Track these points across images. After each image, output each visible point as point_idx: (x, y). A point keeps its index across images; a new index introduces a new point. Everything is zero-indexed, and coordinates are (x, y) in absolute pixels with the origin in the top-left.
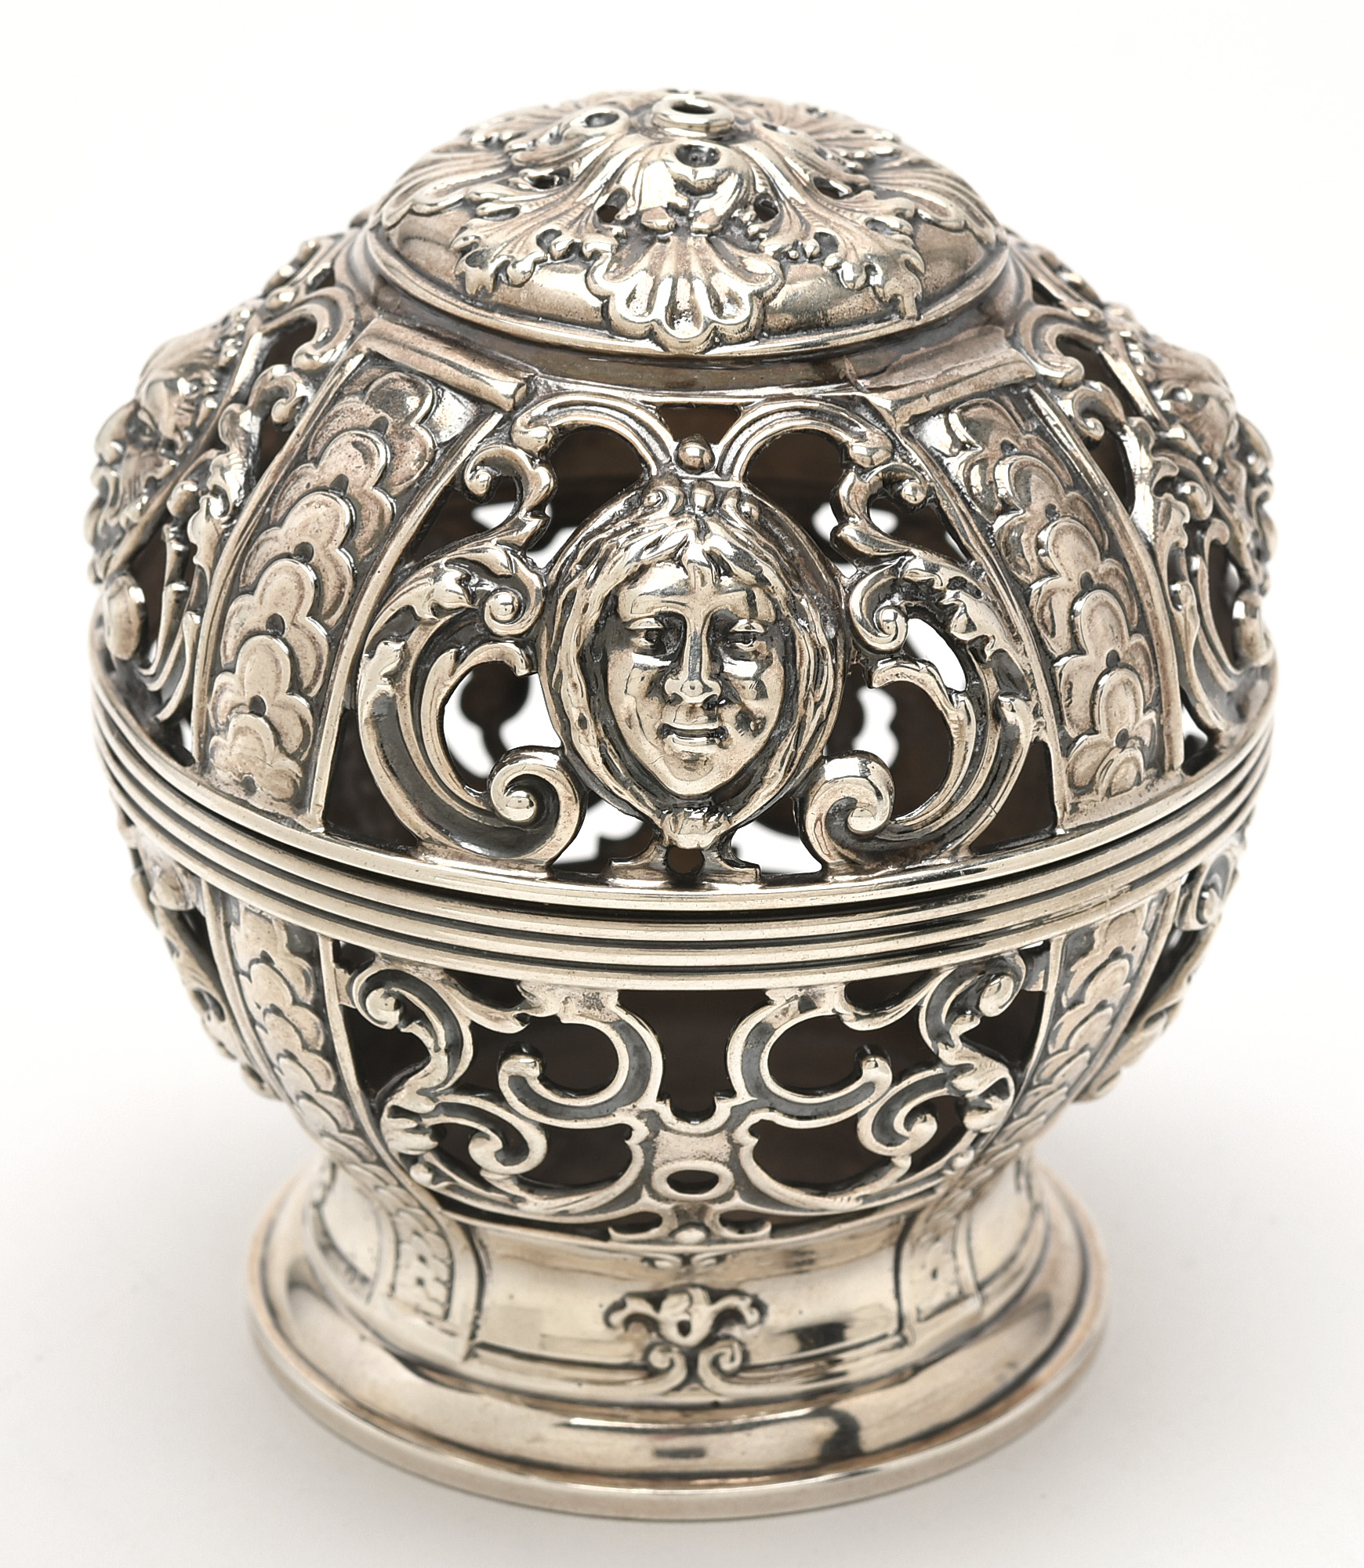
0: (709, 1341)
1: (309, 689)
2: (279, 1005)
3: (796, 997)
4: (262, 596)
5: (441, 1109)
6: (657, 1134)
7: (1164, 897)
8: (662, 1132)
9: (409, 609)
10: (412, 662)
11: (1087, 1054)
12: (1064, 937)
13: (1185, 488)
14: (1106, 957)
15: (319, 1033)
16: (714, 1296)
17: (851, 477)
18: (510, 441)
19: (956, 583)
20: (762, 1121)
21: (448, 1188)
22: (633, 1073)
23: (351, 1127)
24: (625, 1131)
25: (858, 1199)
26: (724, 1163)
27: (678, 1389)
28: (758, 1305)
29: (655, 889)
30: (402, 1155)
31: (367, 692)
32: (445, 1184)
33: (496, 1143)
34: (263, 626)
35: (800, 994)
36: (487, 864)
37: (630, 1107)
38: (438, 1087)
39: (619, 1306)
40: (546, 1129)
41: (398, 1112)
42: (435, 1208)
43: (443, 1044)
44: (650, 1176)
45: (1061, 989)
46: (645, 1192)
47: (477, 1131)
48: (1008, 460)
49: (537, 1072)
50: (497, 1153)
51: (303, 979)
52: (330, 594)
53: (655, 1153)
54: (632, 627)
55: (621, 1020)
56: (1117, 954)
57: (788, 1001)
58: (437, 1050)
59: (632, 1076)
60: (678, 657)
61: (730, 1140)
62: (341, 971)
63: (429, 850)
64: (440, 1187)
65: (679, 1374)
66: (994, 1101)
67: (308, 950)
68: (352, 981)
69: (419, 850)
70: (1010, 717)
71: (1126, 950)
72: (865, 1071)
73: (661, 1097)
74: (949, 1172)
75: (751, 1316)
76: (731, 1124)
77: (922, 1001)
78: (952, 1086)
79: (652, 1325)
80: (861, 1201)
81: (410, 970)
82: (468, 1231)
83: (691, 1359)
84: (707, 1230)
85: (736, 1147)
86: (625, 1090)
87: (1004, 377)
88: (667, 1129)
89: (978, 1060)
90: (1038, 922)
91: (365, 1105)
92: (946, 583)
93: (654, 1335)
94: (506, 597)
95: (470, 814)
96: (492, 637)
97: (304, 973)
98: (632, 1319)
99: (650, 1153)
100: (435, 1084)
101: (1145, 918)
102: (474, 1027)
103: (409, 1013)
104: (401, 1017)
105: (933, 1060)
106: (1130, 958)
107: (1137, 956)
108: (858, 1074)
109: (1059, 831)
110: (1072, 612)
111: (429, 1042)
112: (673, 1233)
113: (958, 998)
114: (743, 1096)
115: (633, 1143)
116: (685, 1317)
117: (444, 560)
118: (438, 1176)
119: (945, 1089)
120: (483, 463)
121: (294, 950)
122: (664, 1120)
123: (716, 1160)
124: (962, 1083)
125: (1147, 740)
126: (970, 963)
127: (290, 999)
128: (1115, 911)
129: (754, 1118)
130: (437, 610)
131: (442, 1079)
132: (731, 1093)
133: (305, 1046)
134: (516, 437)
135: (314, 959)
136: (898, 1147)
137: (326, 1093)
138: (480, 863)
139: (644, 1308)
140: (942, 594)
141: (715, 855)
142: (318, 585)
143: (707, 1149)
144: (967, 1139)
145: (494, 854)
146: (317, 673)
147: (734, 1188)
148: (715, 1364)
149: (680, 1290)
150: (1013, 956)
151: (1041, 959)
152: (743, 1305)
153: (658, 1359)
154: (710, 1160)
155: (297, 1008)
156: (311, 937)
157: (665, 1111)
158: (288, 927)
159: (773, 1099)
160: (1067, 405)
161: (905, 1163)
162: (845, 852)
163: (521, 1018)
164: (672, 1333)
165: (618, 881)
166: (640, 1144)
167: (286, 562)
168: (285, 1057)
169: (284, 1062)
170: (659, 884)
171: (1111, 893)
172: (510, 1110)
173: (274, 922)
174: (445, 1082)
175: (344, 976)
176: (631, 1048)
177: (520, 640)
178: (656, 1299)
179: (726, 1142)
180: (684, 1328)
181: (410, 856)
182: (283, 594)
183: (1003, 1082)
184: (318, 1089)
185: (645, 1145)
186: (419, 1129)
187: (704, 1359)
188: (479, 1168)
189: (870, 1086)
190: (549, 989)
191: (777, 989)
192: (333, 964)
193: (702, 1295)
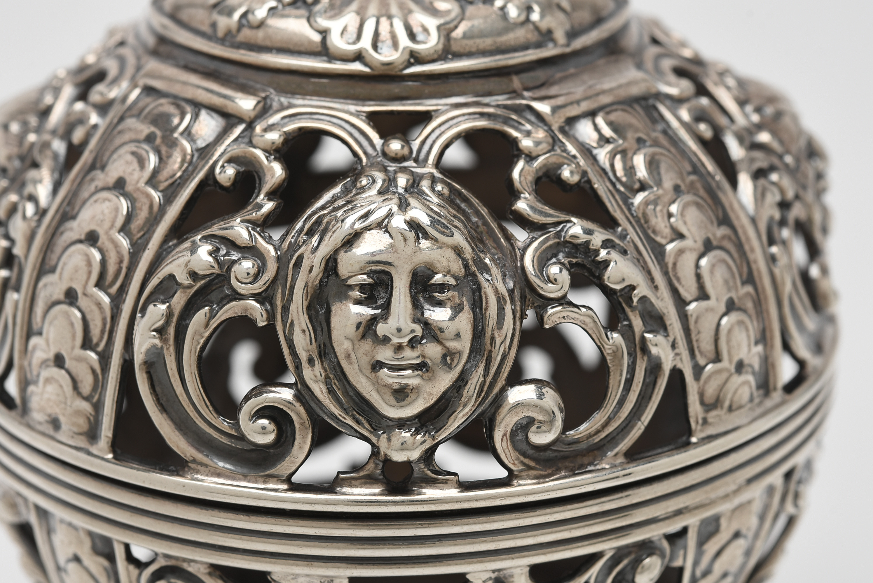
1: (97, 345)
3: (490, 579)
4: (61, 274)
7: (771, 490)
9: (171, 277)
10: (175, 319)
12: (698, 523)
13: (774, 177)
14: (729, 537)
17: (520, 164)
18: (251, 143)
19: (607, 244)
29: (374, 495)
31: (140, 345)
34: (62, 297)
35: (493, 576)
36: (240, 480)
45: (696, 563)
48: (643, 151)
51: (105, 573)
52: (111, 269)
54: (350, 282)
56: (737, 535)
57: (484, 582)
60: (387, 307)
62: (131, 568)
63: (194, 469)
67: (107, 551)
68: (140, 575)
69: (186, 469)
70: (654, 350)
71: (744, 531)
77: (590, 578)
81: (185, 566)
87: (635, 91)
90: (679, 513)
92: (600, 244)
94: (247, 265)
95: (224, 440)
96: (237, 296)
97: (106, 569)
101: (757, 507)
106: (745, 537)
107: (750, 535)
109: (694, 440)
110: (697, 266)
113: (618, 574)
117: (199, 237)
120: (230, 161)
121: (96, 551)
125: (757, 366)
126: (627, 546)
128: (737, 501)
130: (194, 275)
134: (255, 140)
135: (111, 557)
138: (234, 479)
140: (597, 252)
141: (422, 466)
142: (104, 263)
145: (245, 471)
146: (103, 332)
150: (660, 540)
151: (680, 542)
156: (108, 542)
158: (91, 534)
160: (685, 115)
162: (526, 461)
165: (345, 490)
167: (80, 246)
170: (377, 490)
171: (733, 487)
173: (80, 530)
175: (134, 571)
177: (259, 298)
181: (178, 475)
182: (76, 271)
190: (293, 579)
191: (475, 572)
192: (125, 563)
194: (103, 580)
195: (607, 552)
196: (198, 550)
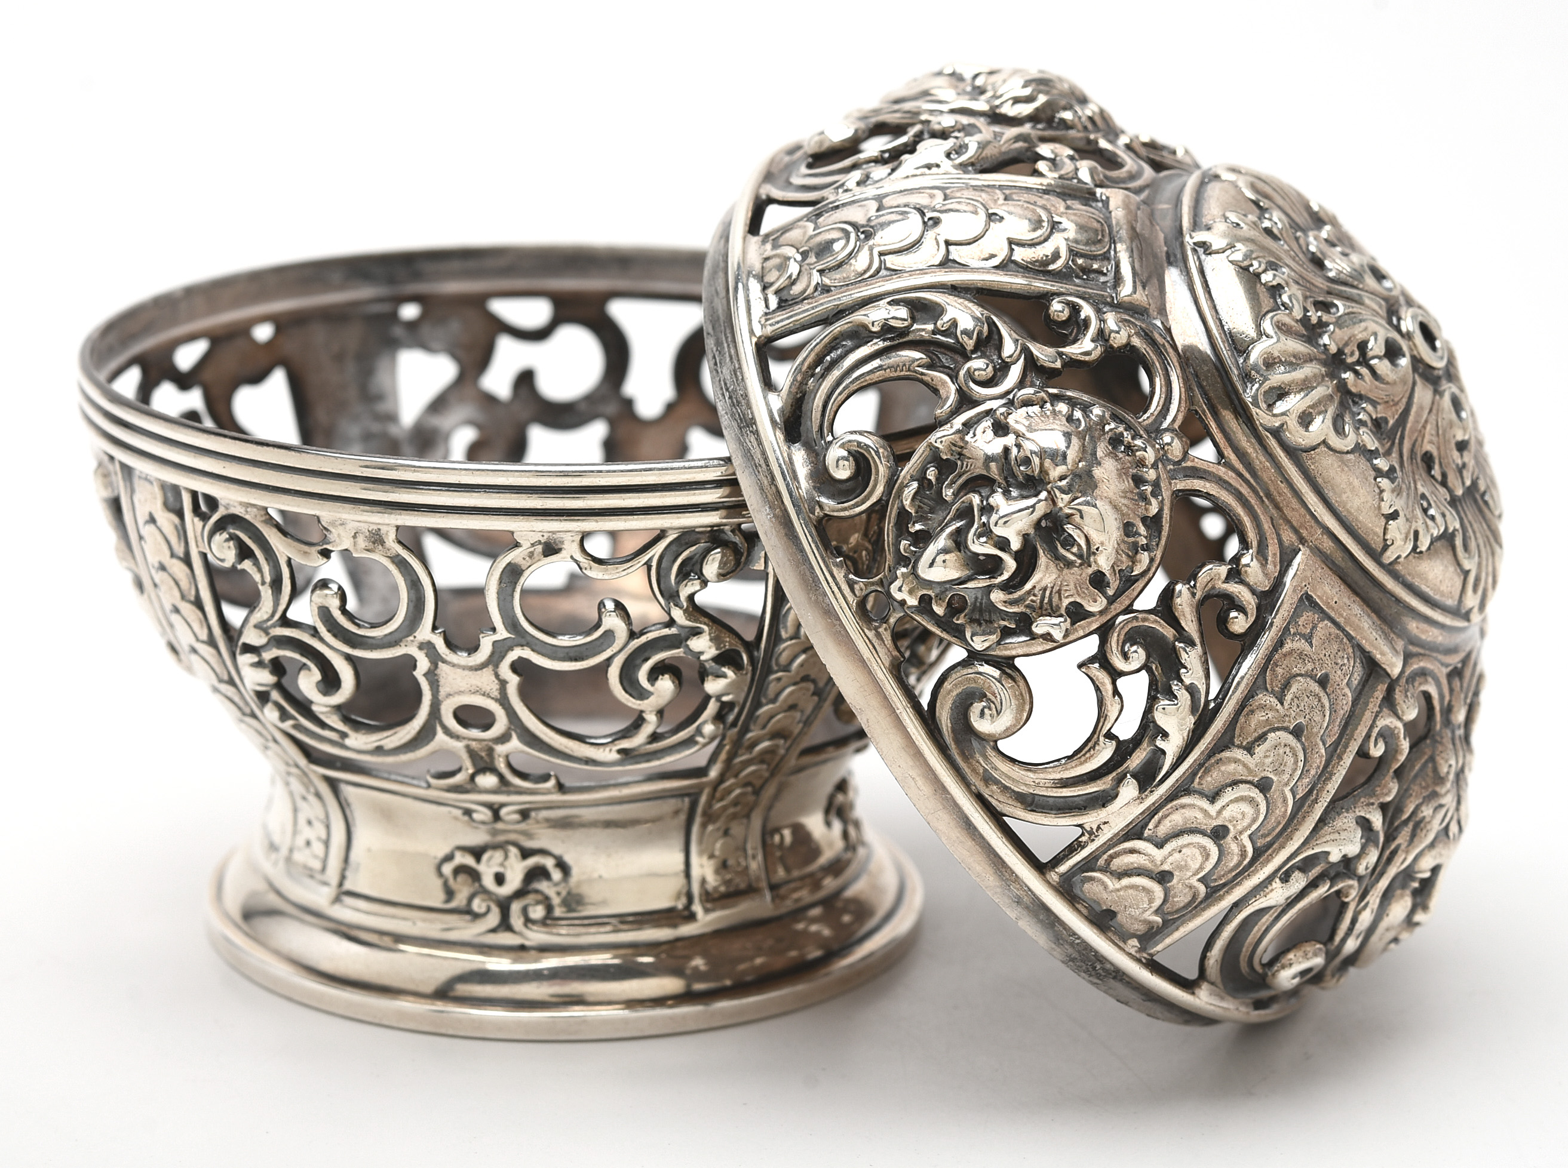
0: (519, 894)
2: (163, 560)
3: (540, 542)
5: (274, 643)
6: (436, 666)
8: (440, 664)
15: (189, 582)
16: (526, 854)
20: (520, 658)
21: (295, 727)
22: (412, 604)
23: (226, 677)
24: (412, 662)
26: (496, 700)
27: (493, 931)
28: (563, 867)
30: (258, 695)
32: (291, 722)
33: (316, 675)
35: (543, 539)
37: (411, 638)
38: (268, 620)
39: (449, 858)
40: (349, 658)
41: (246, 649)
43: (268, 579)
44: (439, 710)
46: (439, 729)
47: (300, 664)
49: (337, 602)
50: (318, 683)
51: (175, 533)
53: (438, 686)
55: (399, 555)
57: (533, 545)
58: (263, 583)
59: (411, 608)
61: (497, 676)
62: (196, 519)
64: (289, 727)
65: (494, 919)
66: (727, 669)
67: (178, 507)
68: (204, 526)
72: (605, 619)
73: (434, 628)
74: (699, 739)
75: (556, 875)
76: (495, 658)
77: (650, 559)
78: (687, 646)
79: (474, 875)
81: (243, 512)
82: (332, 784)
83: (504, 906)
84: (501, 777)
85: (503, 683)
86: (407, 623)
88: (444, 661)
89: (710, 626)
91: (228, 649)
93: (477, 885)
97: (175, 526)
98: (459, 870)
99: (435, 686)
100: (266, 617)
102: (289, 562)
103: (244, 553)
104: (236, 556)
108: (600, 624)
111: (257, 577)
112: (472, 778)
113: (684, 562)
114: (502, 633)
115: (419, 674)
116: (500, 870)
118: (285, 717)
119: (682, 650)
121: (166, 506)
122: (439, 651)
123: (489, 696)
124: (695, 645)
127: (168, 553)
129: (513, 655)
131: (270, 612)
132: (492, 628)
133: (183, 597)
135: (180, 514)
136: (646, 702)
137: (203, 642)
139: (469, 861)
143: (479, 684)
144: (712, 707)
147: (509, 728)
148: (525, 911)
149: (495, 847)
150: (733, 531)
152: (549, 863)
153: (478, 905)
154: (484, 695)
155: (175, 561)
156: (176, 490)
157: (439, 642)
158: (162, 486)
159: (529, 638)
161: (653, 722)
163: (323, 553)
164: (488, 881)
166: (425, 675)
168: (174, 611)
169: (174, 618)
172: (322, 640)
173: (155, 483)
174: (273, 615)
175: (199, 523)
176: (409, 582)
178: (477, 853)
179: (494, 679)
180: (500, 879)
183: (736, 653)
184: (198, 640)
185: (429, 676)
186: (260, 664)
187: (516, 907)
188: (311, 702)
189: (611, 634)
190: (342, 524)
191: (522, 532)
192: (192, 514)
193: (513, 851)
194: (174, 540)
195: (670, 532)
196: (253, 490)
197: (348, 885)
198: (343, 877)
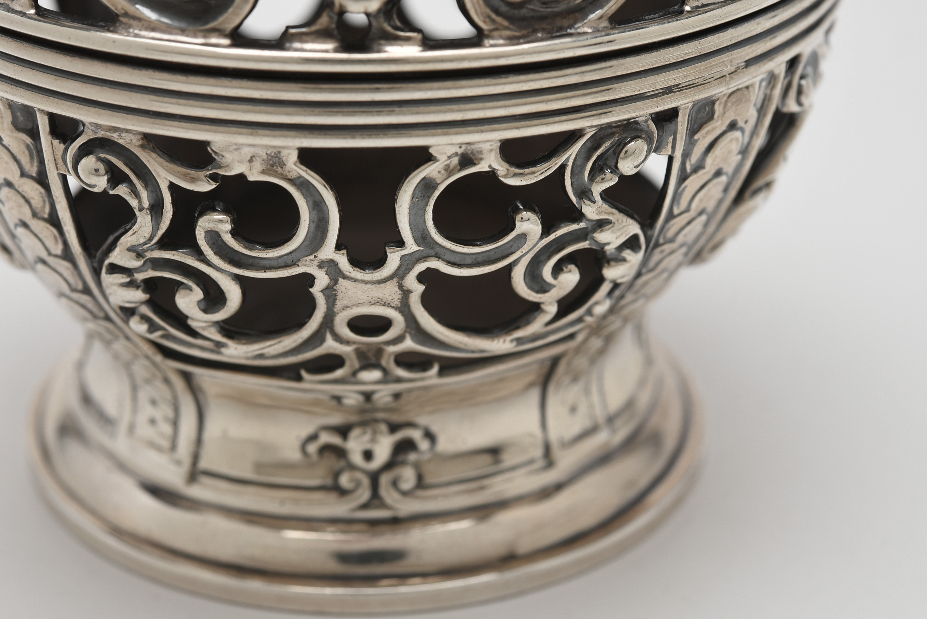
0: (389, 466)
2: (10, 178)
3: (456, 154)
5: (149, 264)
6: (336, 282)
7: (772, 78)
8: (341, 280)
11: (704, 218)
12: (690, 105)
14: (724, 128)
15: (44, 202)
16: (394, 428)
20: (428, 269)
21: (163, 336)
22: (313, 226)
23: (80, 286)
24: (309, 279)
25: (512, 341)
26: (396, 308)
27: (365, 506)
28: (430, 436)
29: (326, 51)
30: (122, 309)
32: (159, 333)
33: (198, 294)
35: (460, 151)
36: (177, 34)
37: (311, 257)
38: (145, 243)
39: (313, 437)
40: (238, 278)
41: (114, 269)
42: (158, 358)
43: (146, 204)
44: (332, 321)
45: (686, 155)
46: (329, 337)
47: (181, 284)
49: (228, 227)
50: (199, 302)
51: (27, 152)
53: (335, 300)
55: (301, 177)
56: (733, 126)
57: (449, 157)
58: (141, 209)
59: (312, 229)
61: (401, 287)
62: (56, 142)
63: (125, 24)
64: (155, 336)
65: (364, 495)
66: (627, 254)
67: (30, 126)
68: (66, 150)
69: (117, 24)
71: (741, 124)
72: (518, 224)
73: (338, 247)
74: (589, 319)
75: (424, 445)
76: (401, 272)
77: (567, 160)
78: (593, 239)
79: (341, 453)
80: (514, 344)
81: (115, 136)
82: (187, 377)
83: (374, 480)
84: (385, 371)
85: (406, 293)
86: (307, 242)
88: (345, 277)
89: (616, 216)
90: (668, 91)
91: (87, 265)
93: (342, 461)
97: (28, 147)
98: (326, 449)
99: (331, 300)
100: (142, 241)
101: (756, 96)
102: (172, 187)
103: (116, 178)
104: (108, 181)
105: (578, 216)
106: (742, 130)
107: (748, 128)
108: (512, 227)
109: (687, 8)
111: (134, 203)
112: (354, 373)
113: (599, 158)
114: (411, 246)
115: (316, 290)
116: (368, 446)
118: (153, 327)
119: (587, 242)
121: (17, 126)
122: (342, 269)
123: (389, 306)
124: (602, 237)
126: (609, 125)
127: (18, 172)
128: (734, 85)
129: (421, 267)
131: (148, 236)
132: (401, 244)
133: (35, 215)
135: (34, 134)
136: (547, 295)
137: (56, 256)
138: (170, 33)
139: (335, 440)
141: (382, 19)
143: (381, 296)
144: (605, 288)
145: (183, 25)
147: (405, 332)
148: (395, 484)
149: (364, 424)
150: (646, 121)
151: (670, 127)
152: (416, 435)
153: (345, 480)
154: (384, 305)
155: (25, 180)
156: (29, 112)
157: (342, 260)
158: (11, 105)
159: (437, 249)
161: (552, 309)
162: (499, 19)
163: (214, 177)
164: (357, 458)
165: (297, 45)
166: (321, 291)
168: (20, 226)
169: (20, 231)
170: (330, 46)
171: (730, 68)
172: (208, 262)
174: (151, 239)
175: (59, 146)
176: (311, 203)
178: (344, 431)
179: (397, 289)
180: (368, 455)
181: (109, 31)
183: (635, 238)
184: (50, 254)
185: (327, 292)
186: (132, 284)
187: (385, 479)
188: (187, 317)
189: (523, 237)
190: (236, 150)
191: (439, 145)
192: (49, 137)
193: (383, 427)
194: (25, 160)
195: (588, 130)
196: (130, 116)
197: (203, 464)
198: (196, 458)
